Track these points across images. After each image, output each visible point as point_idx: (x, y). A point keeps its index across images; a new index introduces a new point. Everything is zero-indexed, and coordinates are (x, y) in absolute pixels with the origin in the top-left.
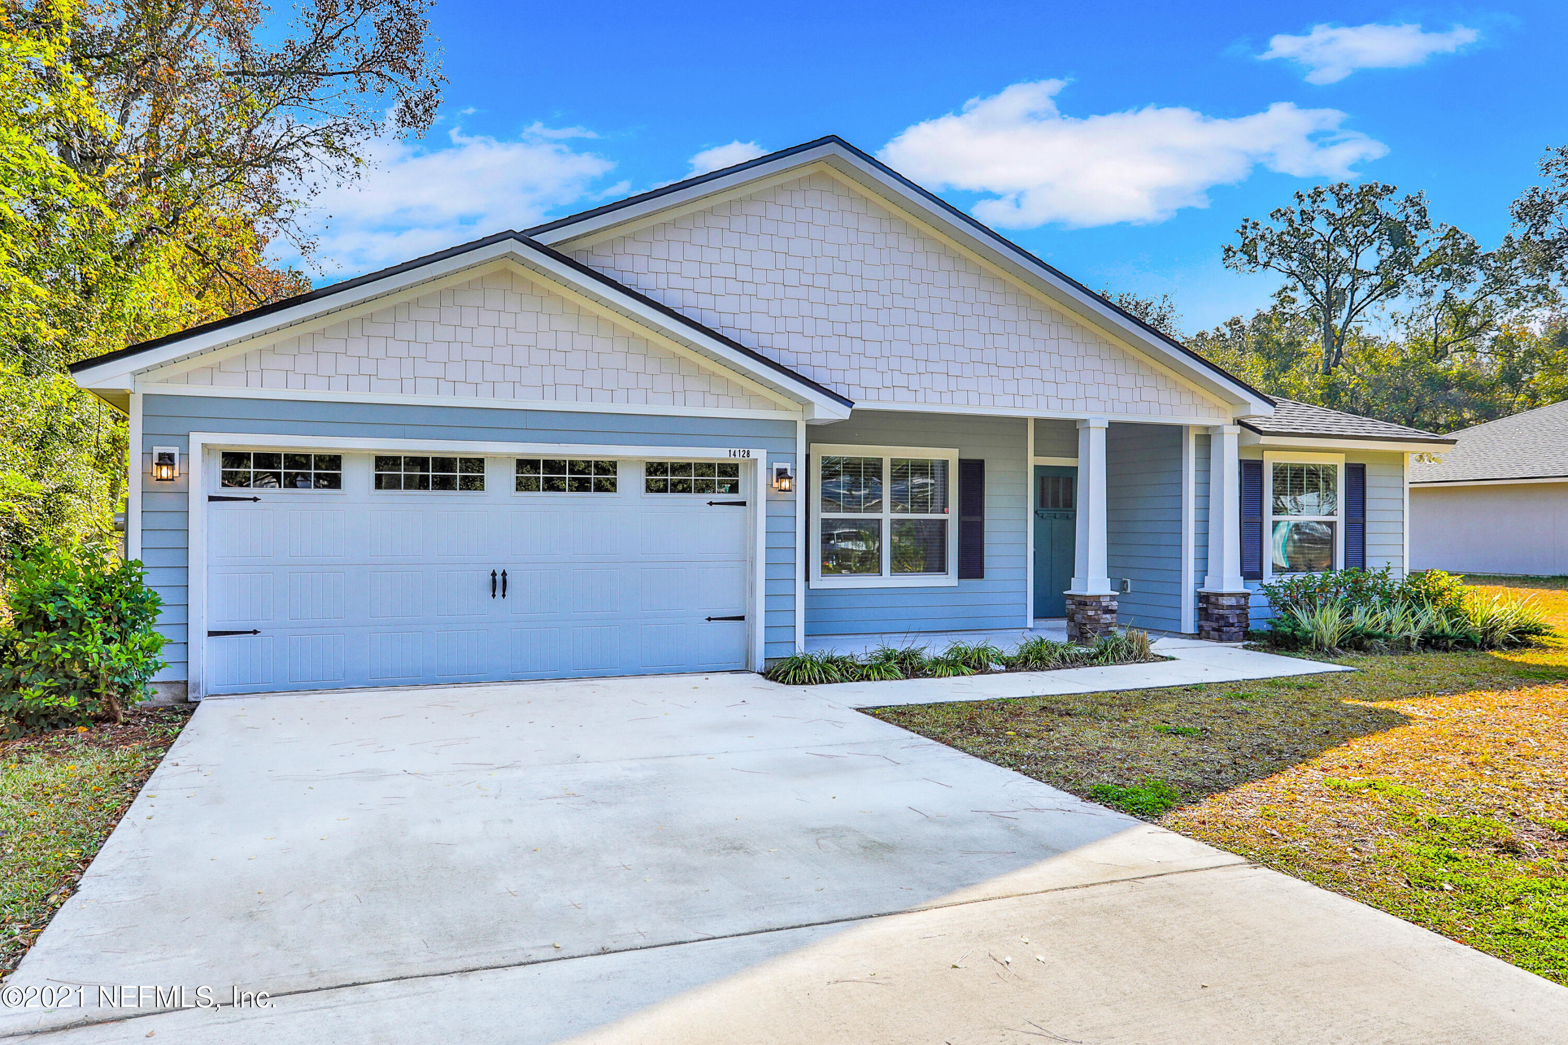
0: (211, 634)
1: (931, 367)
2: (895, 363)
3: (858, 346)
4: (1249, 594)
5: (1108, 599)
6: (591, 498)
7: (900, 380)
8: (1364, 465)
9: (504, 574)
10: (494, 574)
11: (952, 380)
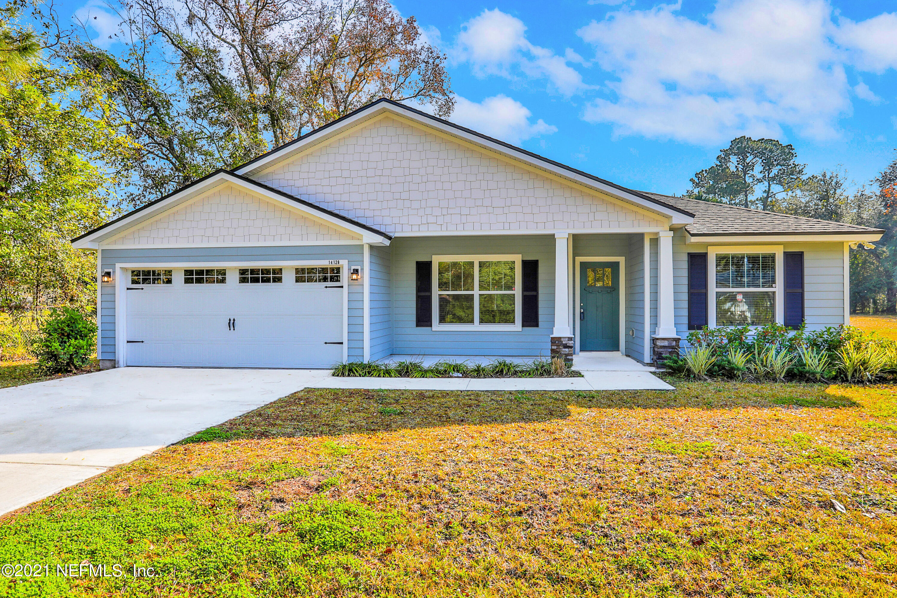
0: (128, 342)
1: (450, 211)
2: (429, 211)
3: (407, 204)
4: (679, 339)
5: (567, 339)
6: (271, 285)
7: (431, 219)
8: (803, 252)
9: (234, 320)
10: (230, 320)
11: (464, 217)
